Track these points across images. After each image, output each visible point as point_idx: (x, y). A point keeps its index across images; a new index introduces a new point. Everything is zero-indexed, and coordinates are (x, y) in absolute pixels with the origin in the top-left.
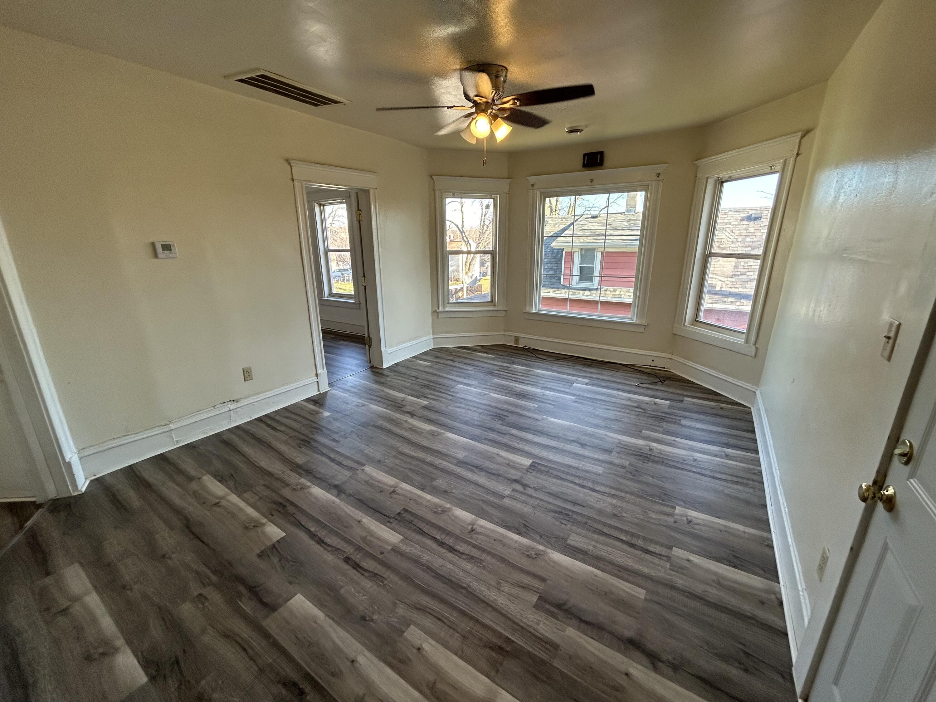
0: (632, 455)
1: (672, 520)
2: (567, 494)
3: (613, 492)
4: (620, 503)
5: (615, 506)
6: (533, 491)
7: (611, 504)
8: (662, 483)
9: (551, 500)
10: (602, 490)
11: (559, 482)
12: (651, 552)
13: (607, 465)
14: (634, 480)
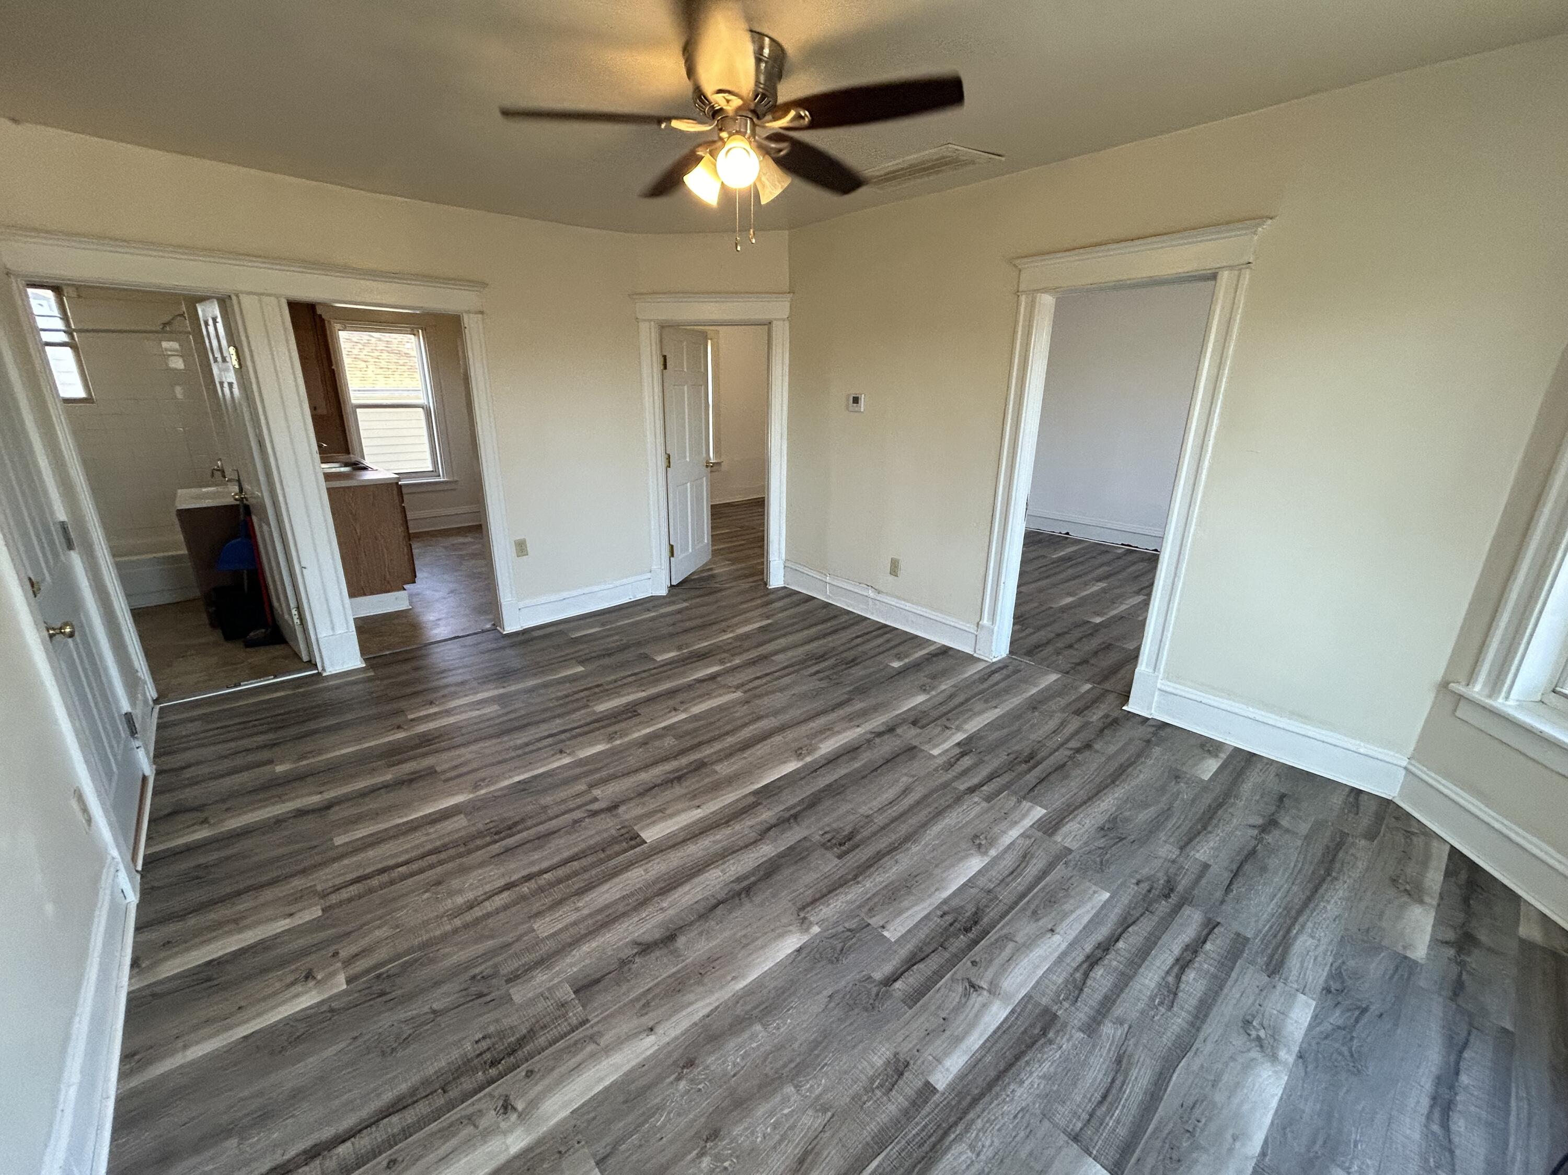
0: (531, 1034)
1: (343, 954)
2: (535, 849)
3: (477, 912)
4: (449, 904)
5: (451, 894)
6: (576, 818)
7: (460, 892)
8: (402, 1016)
9: (542, 828)
10: (496, 898)
11: (566, 854)
12: (351, 884)
13: (544, 949)
14: (467, 969)
